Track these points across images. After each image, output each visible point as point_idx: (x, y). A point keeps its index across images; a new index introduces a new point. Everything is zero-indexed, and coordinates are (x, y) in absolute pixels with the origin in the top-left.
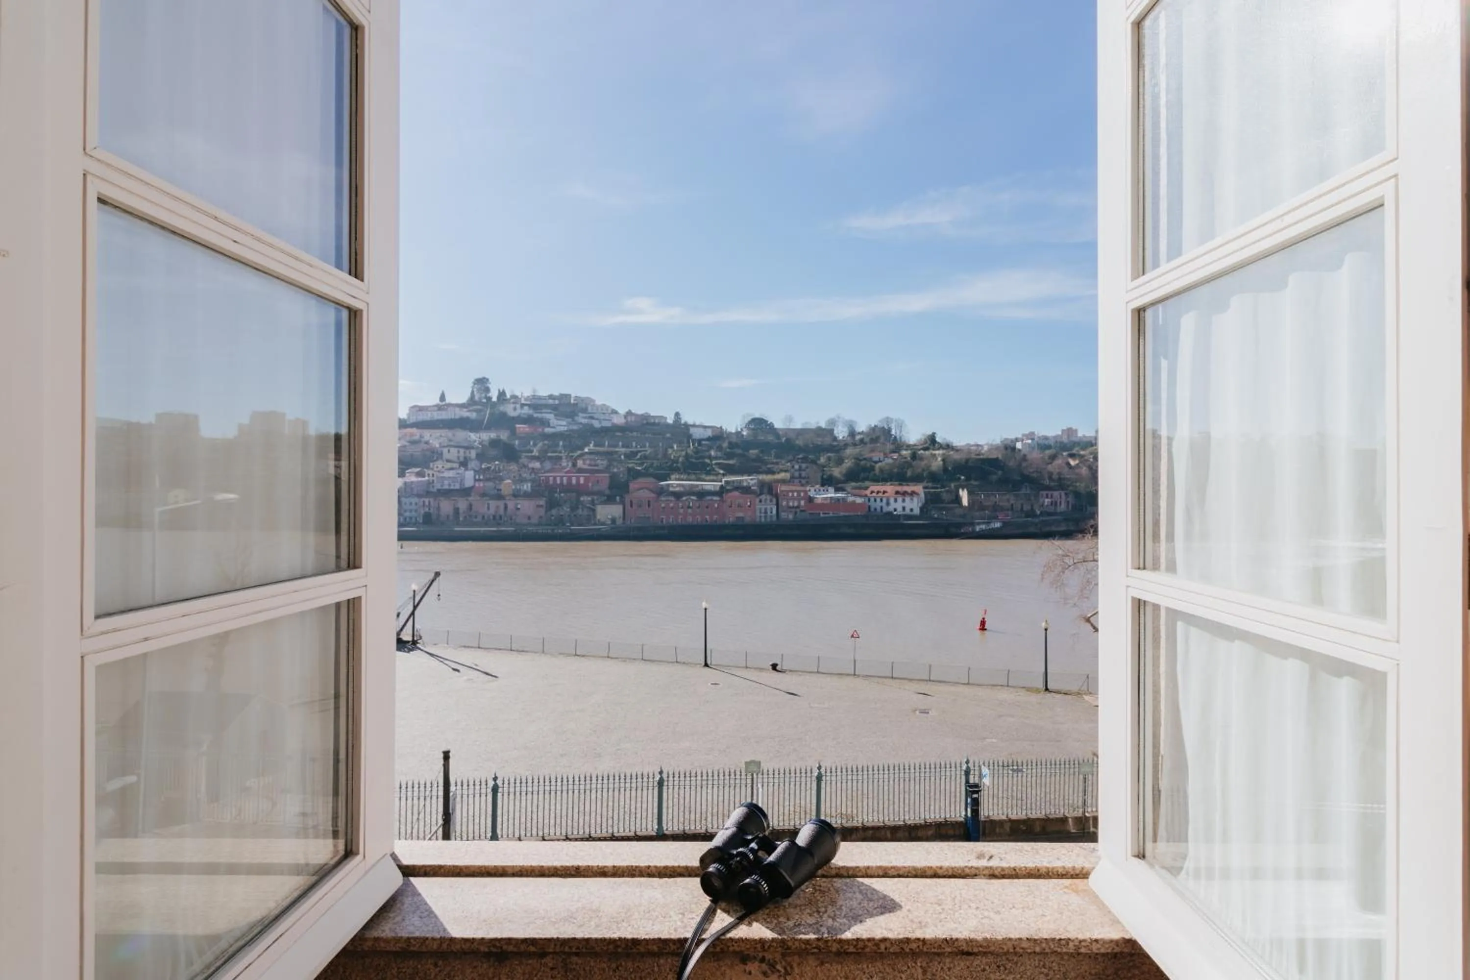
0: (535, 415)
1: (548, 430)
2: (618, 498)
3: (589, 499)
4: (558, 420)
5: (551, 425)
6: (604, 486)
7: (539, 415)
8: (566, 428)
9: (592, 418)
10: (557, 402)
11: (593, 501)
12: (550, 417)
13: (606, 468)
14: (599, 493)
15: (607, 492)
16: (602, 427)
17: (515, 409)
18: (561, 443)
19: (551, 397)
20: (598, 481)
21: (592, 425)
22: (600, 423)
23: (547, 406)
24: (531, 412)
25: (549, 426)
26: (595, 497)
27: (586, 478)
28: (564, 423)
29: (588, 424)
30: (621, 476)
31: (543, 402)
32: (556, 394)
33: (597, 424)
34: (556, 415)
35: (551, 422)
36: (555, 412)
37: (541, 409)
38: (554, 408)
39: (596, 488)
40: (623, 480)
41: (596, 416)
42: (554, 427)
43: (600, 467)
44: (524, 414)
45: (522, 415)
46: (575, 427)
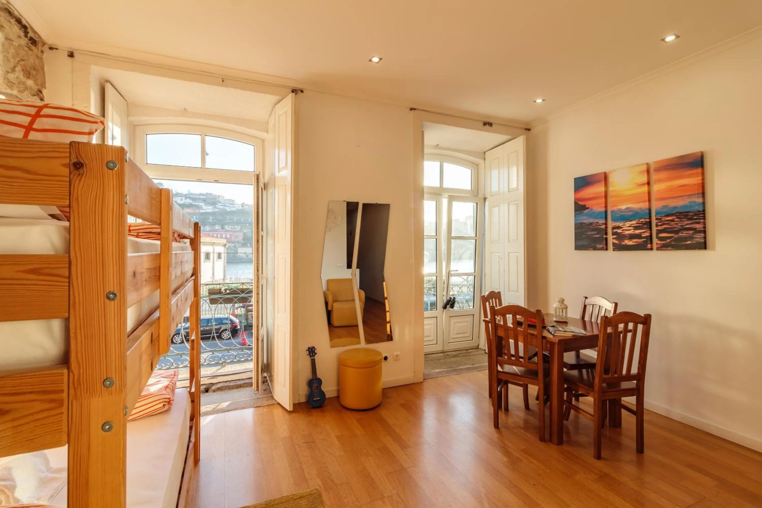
0: (194, 203)
1: (201, 211)
2: (249, 245)
3: (233, 245)
4: (207, 206)
5: (203, 208)
6: (240, 238)
7: (196, 204)
8: (211, 211)
9: (225, 206)
10: (204, 197)
11: (235, 247)
12: (202, 204)
13: (240, 230)
14: (238, 242)
15: (242, 242)
16: (231, 211)
17: (182, 200)
18: (211, 218)
19: (201, 194)
20: (237, 237)
21: (226, 210)
22: (230, 208)
23: (199, 199)
24: (191, 202)
25: (202, 209)
26: (236, 244)
27: (230, 235)
28: (210, 208)
29: (222, 209)
30: (248, 234)
31: (198, 197)
32: (204, 193)
33: (228, 209)
34: (205, 204)
35: (203, 207)
36: (204, 202)
37: (196, 200)
38: (204, 201)
39: (236, 240)
40: (249, 236)
41: (227, 205)
42: (204, 210)
43: (237, 230)
44: (187, 203)
45: (186, 203)
46: (217, 210)
